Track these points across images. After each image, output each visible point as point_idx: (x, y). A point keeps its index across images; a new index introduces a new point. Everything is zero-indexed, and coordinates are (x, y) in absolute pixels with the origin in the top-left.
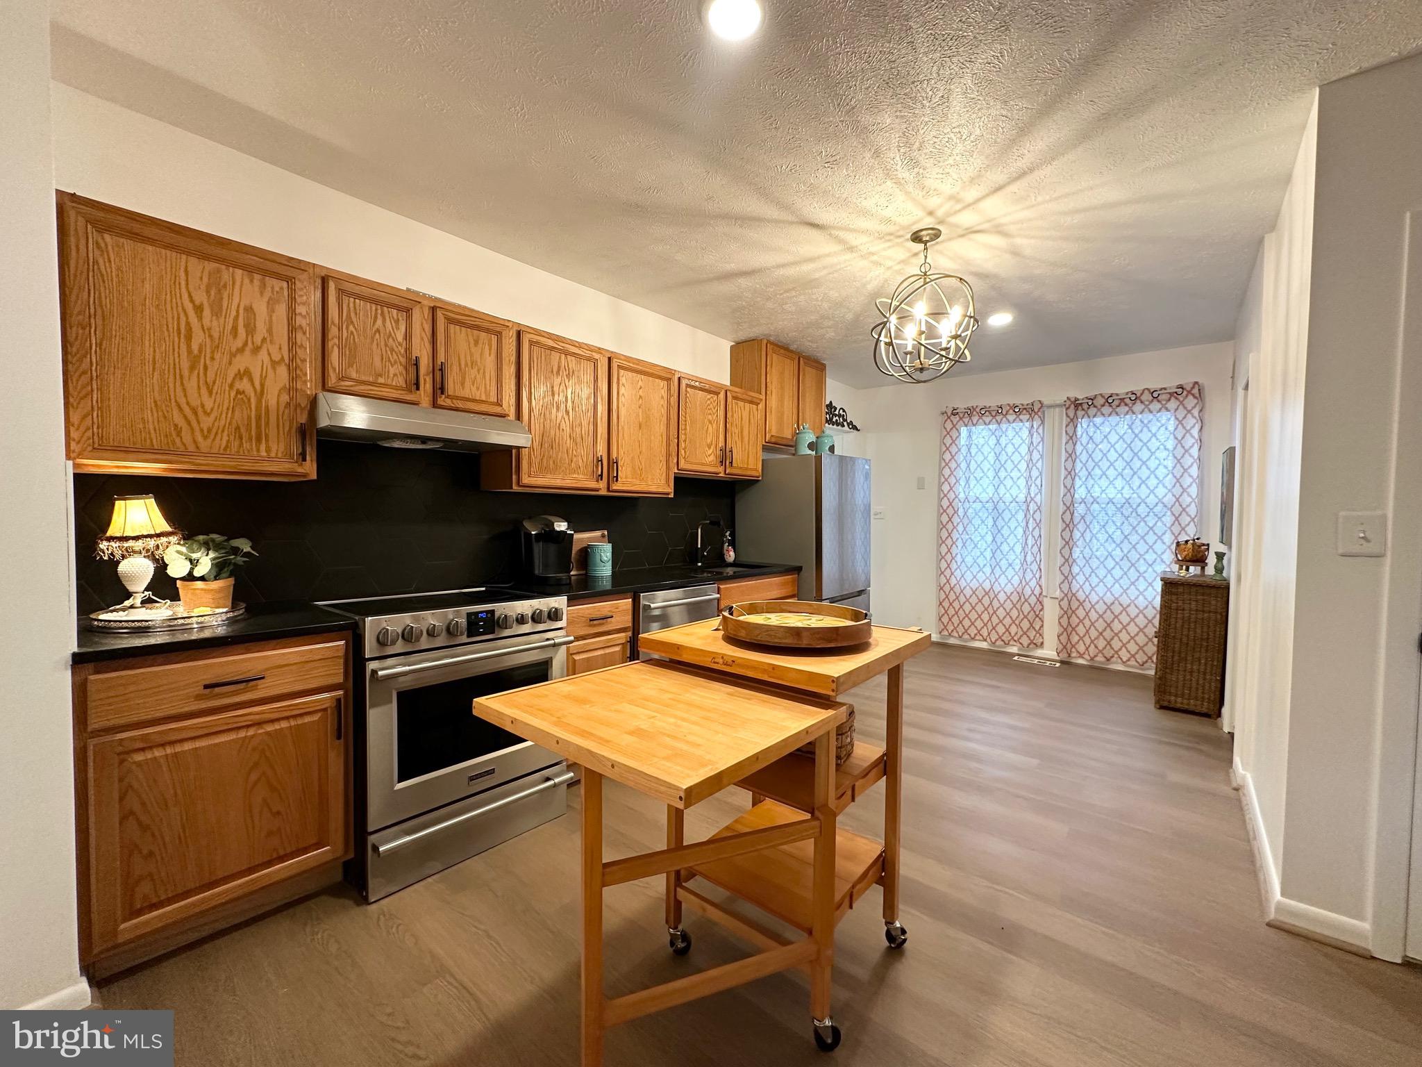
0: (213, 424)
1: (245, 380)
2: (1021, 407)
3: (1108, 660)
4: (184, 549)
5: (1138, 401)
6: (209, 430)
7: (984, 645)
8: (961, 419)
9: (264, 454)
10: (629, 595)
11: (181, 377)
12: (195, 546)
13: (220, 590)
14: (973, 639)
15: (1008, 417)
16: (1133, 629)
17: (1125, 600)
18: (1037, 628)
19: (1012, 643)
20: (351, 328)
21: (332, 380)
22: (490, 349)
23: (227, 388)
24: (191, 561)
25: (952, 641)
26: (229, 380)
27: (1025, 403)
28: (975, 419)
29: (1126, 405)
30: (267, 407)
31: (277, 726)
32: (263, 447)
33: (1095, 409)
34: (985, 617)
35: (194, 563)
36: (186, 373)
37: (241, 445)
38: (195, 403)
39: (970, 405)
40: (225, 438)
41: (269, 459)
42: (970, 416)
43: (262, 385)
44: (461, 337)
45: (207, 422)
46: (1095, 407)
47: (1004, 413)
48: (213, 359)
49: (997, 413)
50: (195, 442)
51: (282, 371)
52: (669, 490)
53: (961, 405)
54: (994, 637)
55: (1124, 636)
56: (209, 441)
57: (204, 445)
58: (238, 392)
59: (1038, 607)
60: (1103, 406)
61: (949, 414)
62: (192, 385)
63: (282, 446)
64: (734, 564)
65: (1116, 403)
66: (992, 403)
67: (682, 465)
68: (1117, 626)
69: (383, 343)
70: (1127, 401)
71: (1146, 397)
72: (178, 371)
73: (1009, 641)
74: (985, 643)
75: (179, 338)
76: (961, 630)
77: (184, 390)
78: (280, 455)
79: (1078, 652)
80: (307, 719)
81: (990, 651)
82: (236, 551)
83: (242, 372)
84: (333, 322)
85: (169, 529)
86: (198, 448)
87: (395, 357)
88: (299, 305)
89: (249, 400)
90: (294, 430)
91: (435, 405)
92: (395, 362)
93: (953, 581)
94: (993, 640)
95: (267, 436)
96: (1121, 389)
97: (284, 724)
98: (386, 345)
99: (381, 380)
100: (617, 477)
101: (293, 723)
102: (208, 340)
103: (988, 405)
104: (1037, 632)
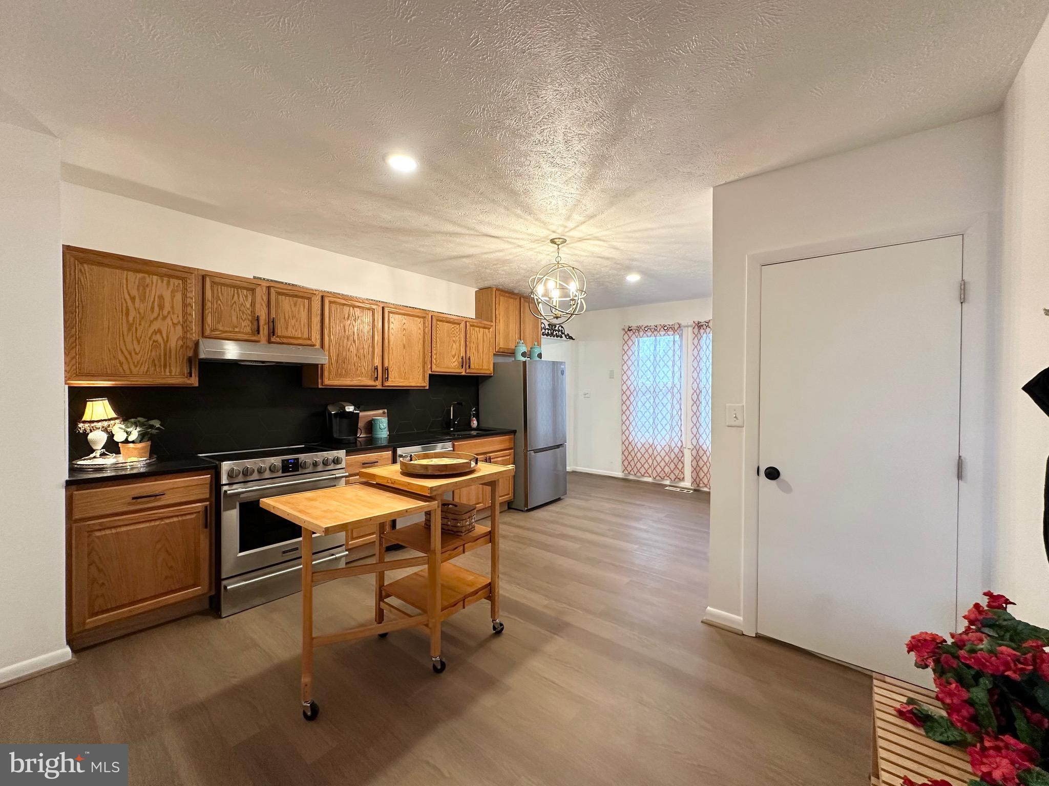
0: (140, 359)
1: (158, 335)
2: (668, 326)
4: (123, 426)
6: (138, 363)
7: (650, 480)
8: (634, 333)
9: (168, 374)
10: (390, 449)
11: (123, 335)
12: (129, 425)
13: (143, 448)
14: (643, 476)
15: (660, 332)
18: (680, 468)
20: (219, 302)
21: (208, 332)
22: (304, 308)
23: (148, 340)
24: (127, 433)
25: (631, 477)
26: (149, 335)
27: (671, 324)
28: (641, 334)
30: (170, 348)
31: (171, 520)
32: (167, 370)
34: (650, 461)
35: (128, 433)
36: (125, 333)
37: (155, 370)
38: (130, 347)
39: (639, 325)
40: (147, 366)
41: (171, 376)
42: (639, 331)
43: (168, 337)
44: (286, 303)
45: (136, 358)
46: (709, 327)
47: (658, 330)
48: (140, 324)
49: (655, 330)
50: (130, 369)
51: (179, 328)
52: (425, 384)
53: (634, 325)
54: (655, 474)
57: (135, 370)
58: (154, 341)
59: (680, 455)
61: (626, 330)
62: (128, 339)
63: (178, 370)
64: (476, 429)
66: (651, 323)
67: (434, 368)
69: (238, 309)
72: (121, 332)
73: (664, 477)
74: (650, 479)
75: (122, 315)
76: (635, 470)
77: (124, 342)
78: (177, 374)
79: (704, 483)
80: (188, 517)
81: (653, 483)
82: (152, 427)
83: (156, 331)
84: (208, 300)
85: (115, 416)
86: (131, 372)
87: (245, 316)
88: (189, 292)
89: (160, 345)
90: (185, 361)
91: (269, 342)
92: (245, 319)
93: (631, 438)
94: (655, 476)
95: (170, 364)
97: (175, 519)
98: (240, 310)
99: (237, 330)
100: (388, 378)
101: (180, 518)
102: (138, 315)
103: (649, 325)
104: (680, 471)
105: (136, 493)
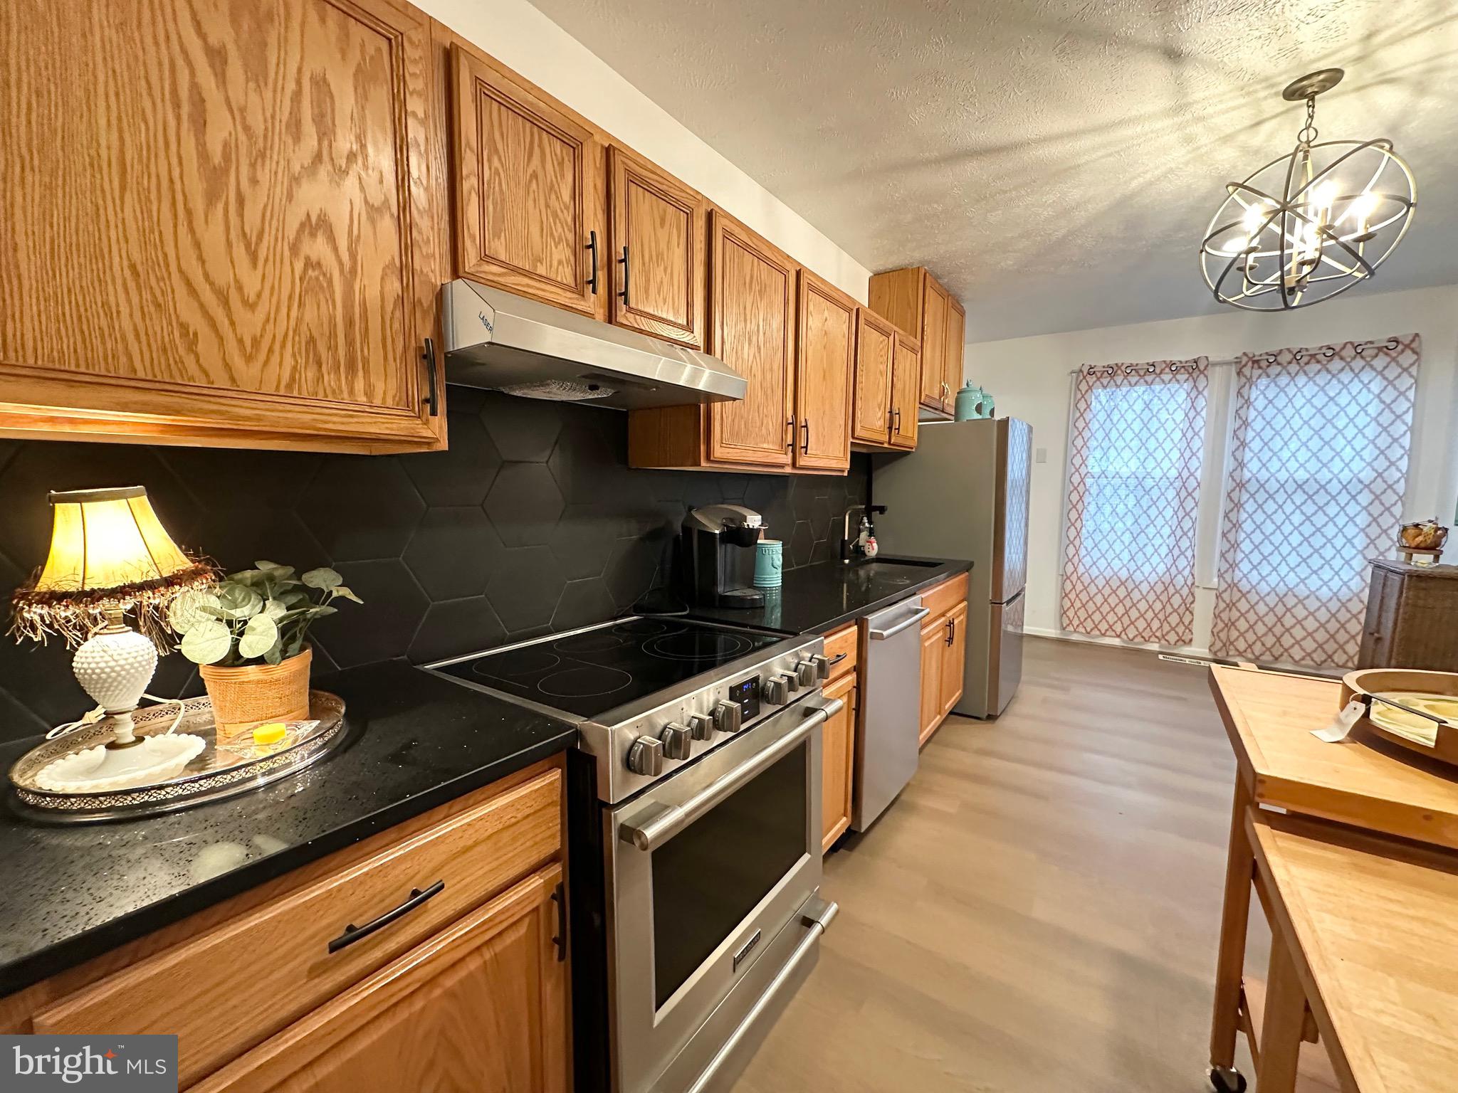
0: (264, 329)
1: (321, 239)
2: (1178, 364)
3: (1276, 659)
4: (214, 602)
5: (1336, 358)
6: (256, 342)
7: (1116, 642)
8: (1098, 379)
9: (362, 399)
10: (853, 621)
11: (189, 212)
12: (239, 594)
13: (290, 680)
14: (1104, 635)
15: (1163, 376)
16: (1311, 624)
17: (1302, 591)
18: (1187, 623)
19: (1153, 639)
20: (496, 163)
21: (470, 259)
22: (679, 237)
23: (287, 253)
24: (230, 624)
25: (1075, 637)
26: (291, 233)
27: (1183, 359)
28: (1119, 379)
29: (1318, 362)
30: (364, 304)
31: (462, 973)
32: (360, 385)
33: (1279, 368)
34: (1120, 610)
35: (238, 629)
36: (198, 204)
37: (319, 378)
38: (223, 277)
39: (1112, 362)
40: (289, 361)
41: (372, 410)
42: (1112, 375)
43: (353, 256)
44: (644, 205)
45: (250, 323)
46: (1279, 364)
47: (1158, 371)
48: (254, 181)
49: (1149, 372)
50: (228, 367)
51: (387, 225)
52: (842, 464)
53: (1100, 363)
54: (1132, 632)
55: (1298, 633)
56: (258, 364)
57: (247, 373)
58: (308, 264)
59: (1190, 599)
60: (1290, 363)
61: (1085, 373)
62: (212, 235)
63: (393, 384)
64: (878, 559)
65: (1305, 359)
66: (1142, 359)
67: (858, 433)
68: (1288, 621)
69: (542, 202)
70: (1320, 357)
71: (1349, 352)
72: (179, 197)
73: (1150, 637)
74: (1117, 640)
75: (178, 118)
76: (1089, 625)
77: (197, 245)
78: (390, 402)
79: (1237, 650)
80: (510, 938)
81: (1124, 648)
82: (316, 596)
83: (314, 219)
84: (468, 144)
85: (186, 564)
86: (233, 380)
87: (560, 230)
88: (411, 94)
89: (330, 282)
90: (411, 353)
91: (611, 318)
92: (560, 239)
93: (1081, 569)
94: (1131, 636)
95: (366, 362)
96: (1313, 344)
97: (473, 964)
98: (547, 206)
99: (541, 270)
100: (806, 447)
101: (488, 954)
102: (242, 137)
103: (1134, 362)
104: (1187, 628)
105: (332, 923)
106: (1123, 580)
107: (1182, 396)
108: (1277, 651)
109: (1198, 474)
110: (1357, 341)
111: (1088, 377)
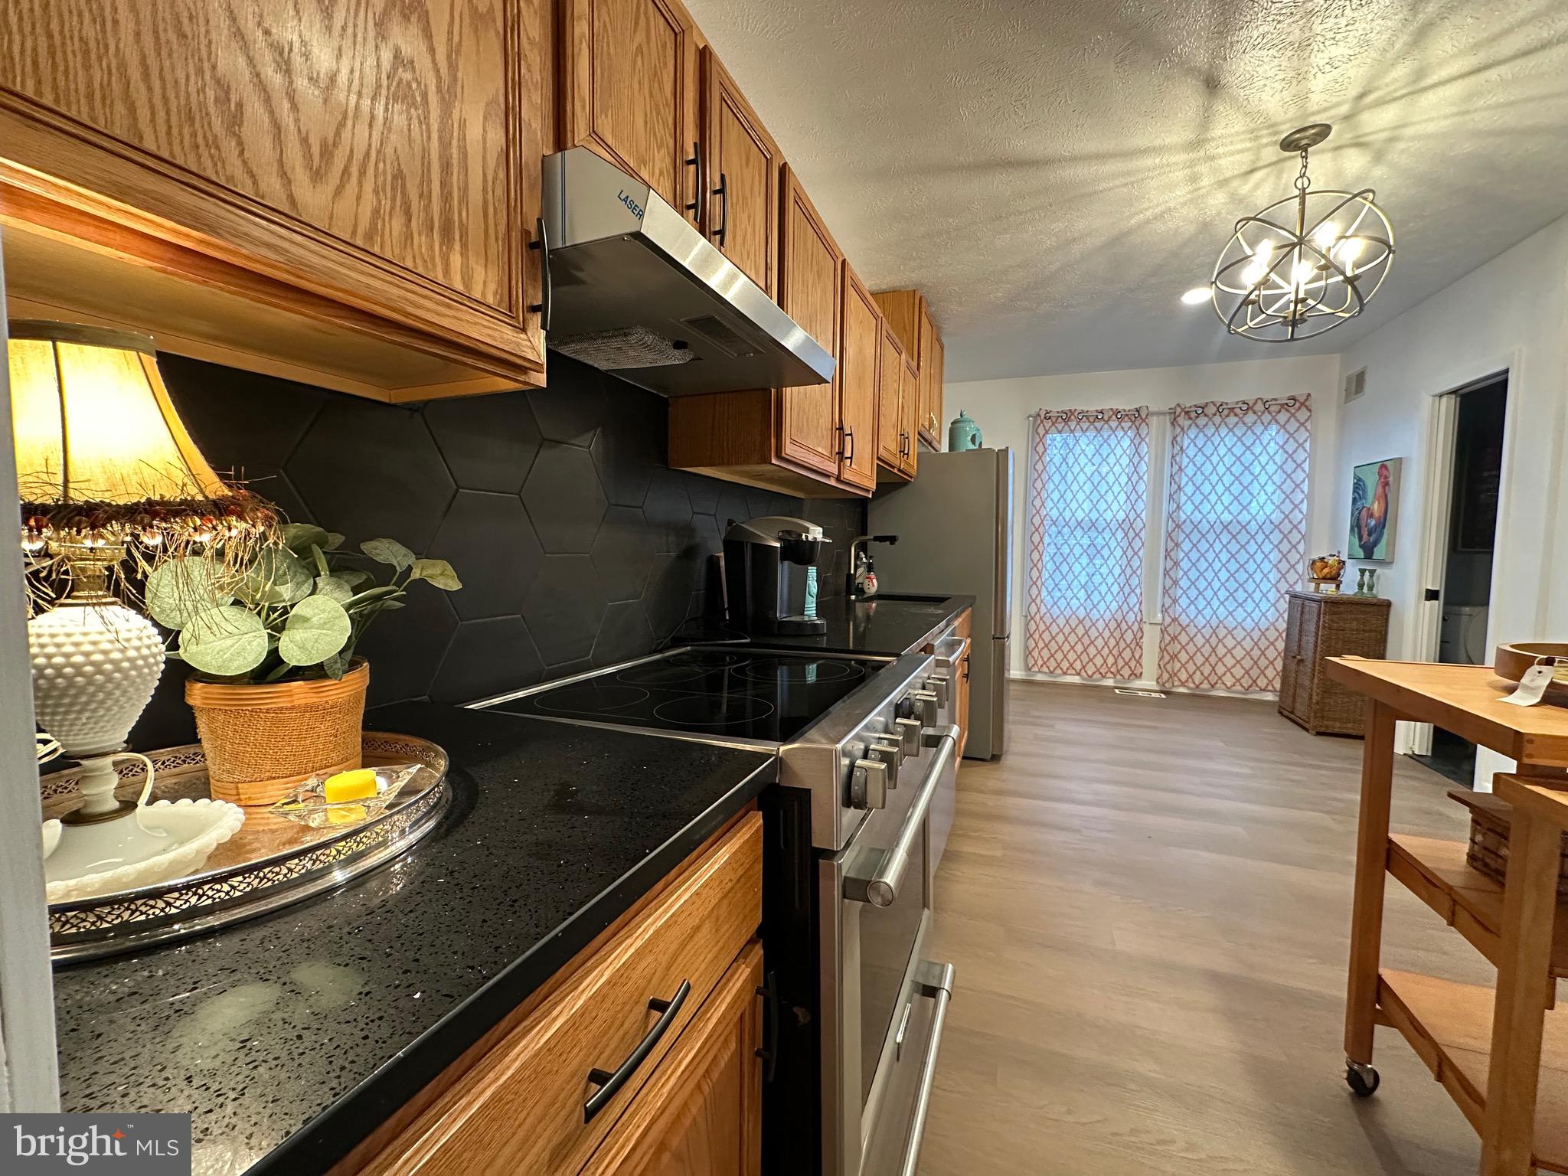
0: (338, 134)
2: (1123, 413)
3: (1213, 686)
5: (1250, 412)
6: (327, 150)
7: (1076, 680)
8: (1053, 424)
9: (458, 285)
14: (1065, 673)
15: (1111, 423)
16: (1239, 653)
17: (1230, 623)
18: (1137, 657)
19: (1109, 675)
20: (605, 16)
22: (759, 184)
25: (1039, 677)
27: (1127, 409)
28: (1073, 424)
29: (1236, 415)
32: (455, 260)
33: (1206, 419)
34: (1079, 648)
37: (408, 238)
38: (284, 29)
39: (1066, 408)
40: (369, 198)
41: (470, 303)
42: (1066, 421)
43: (453, 70)
46: (1205, 415)
47: (1106, 418)
49: (1099, 418)
50: (285, 178)
51: (492, 44)
53: (1056, 408)
54: (1090, 669)
55: (1229, 661)
56: (330, 188)
57: (313, 196)
58: (398, 57)
59: (1139, 635)
60: (1215, 415)
61: (1042, 418)
65: (1226, 412)
66: (1092, 408)
67: (881, 454)
68: (1221, 651)
69: (647, 87)
70: (1238, 411)
71: (1259, 407)
73: (1106, 673)
74: (1077, 677)
76: (1052, 664)
78: (490, 298)
79: (1181, 680)
81: (1083, 686)
82: (380, 571)
86: (291, 201)
87: (662, 131)
89: (425, 96)
92: (662, 143)
93: (1043, 610)
94: (1090, 673)
95: (464, 232)
96: (1231, 399)
98: (651, 96)
103: (1085, 409)
104: (1138, 662)
106: (1081, 618)
107: (1126, 443)
108: (1213, 679)
109: (1143, 516)
110: (1266, 397)
111: (1044, 421)
